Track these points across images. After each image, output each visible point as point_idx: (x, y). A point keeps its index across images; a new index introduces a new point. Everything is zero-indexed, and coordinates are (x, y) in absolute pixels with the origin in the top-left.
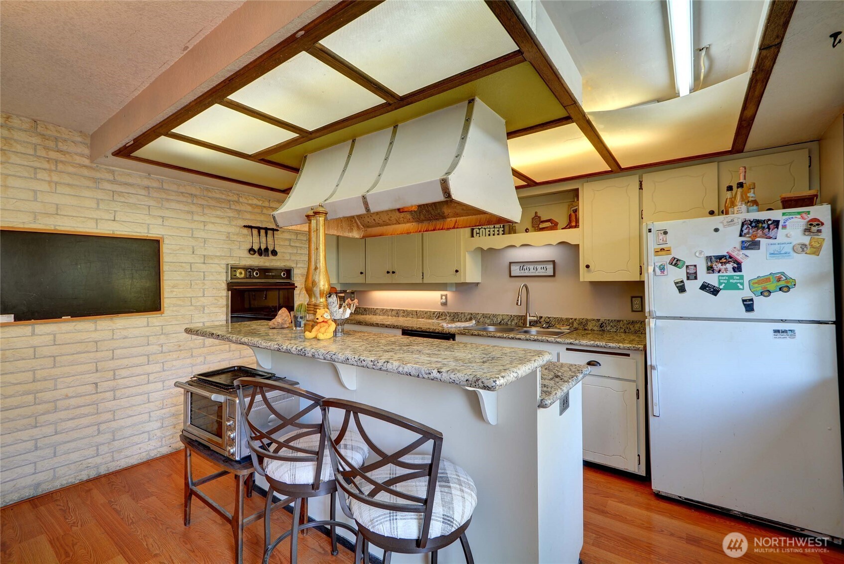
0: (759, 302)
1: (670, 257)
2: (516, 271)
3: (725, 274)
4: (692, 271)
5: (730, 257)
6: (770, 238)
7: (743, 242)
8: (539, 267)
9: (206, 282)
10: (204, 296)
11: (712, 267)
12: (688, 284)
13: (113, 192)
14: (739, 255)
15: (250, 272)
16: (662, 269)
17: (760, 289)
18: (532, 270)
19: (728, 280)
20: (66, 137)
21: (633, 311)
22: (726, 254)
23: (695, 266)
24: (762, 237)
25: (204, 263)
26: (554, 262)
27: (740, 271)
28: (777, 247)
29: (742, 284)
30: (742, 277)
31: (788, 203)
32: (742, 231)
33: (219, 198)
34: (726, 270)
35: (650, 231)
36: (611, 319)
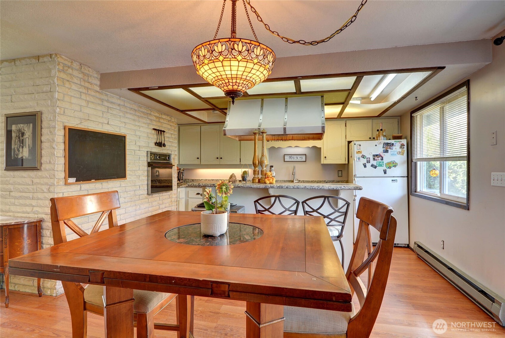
0: (388, 170)
1: (361, 154)
2: (287, 158)
3: (378, 161)
4: (368, 160)
5: (380, 155)
6: (391, 149)
7: (384, 150)
8: (299, 157)
9: (140, 161)
10: (139, 170)
11: (374, 159)
12: (368, 165)
13: (108, 107)
14: (382, 154)
15: (156, 156)
16: (359, 159)
17: (388, 167)
18: (295, 158)
19: (379, 164)
20: (91, 74)
21: (339, 177)
22: (379, 154)
23: (369, 158)
24: (389, 149)
25: (139, 150)
26: (306, 155)
27: (383, 160)
28: (393, 152)
29: (383, 165)
30: (383, 162)
31: (395, 138)
32: (383, 146)
33: (144, 112)
34: (379, 160)
35: (355, 144)
36: (330, 180)
